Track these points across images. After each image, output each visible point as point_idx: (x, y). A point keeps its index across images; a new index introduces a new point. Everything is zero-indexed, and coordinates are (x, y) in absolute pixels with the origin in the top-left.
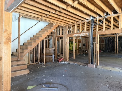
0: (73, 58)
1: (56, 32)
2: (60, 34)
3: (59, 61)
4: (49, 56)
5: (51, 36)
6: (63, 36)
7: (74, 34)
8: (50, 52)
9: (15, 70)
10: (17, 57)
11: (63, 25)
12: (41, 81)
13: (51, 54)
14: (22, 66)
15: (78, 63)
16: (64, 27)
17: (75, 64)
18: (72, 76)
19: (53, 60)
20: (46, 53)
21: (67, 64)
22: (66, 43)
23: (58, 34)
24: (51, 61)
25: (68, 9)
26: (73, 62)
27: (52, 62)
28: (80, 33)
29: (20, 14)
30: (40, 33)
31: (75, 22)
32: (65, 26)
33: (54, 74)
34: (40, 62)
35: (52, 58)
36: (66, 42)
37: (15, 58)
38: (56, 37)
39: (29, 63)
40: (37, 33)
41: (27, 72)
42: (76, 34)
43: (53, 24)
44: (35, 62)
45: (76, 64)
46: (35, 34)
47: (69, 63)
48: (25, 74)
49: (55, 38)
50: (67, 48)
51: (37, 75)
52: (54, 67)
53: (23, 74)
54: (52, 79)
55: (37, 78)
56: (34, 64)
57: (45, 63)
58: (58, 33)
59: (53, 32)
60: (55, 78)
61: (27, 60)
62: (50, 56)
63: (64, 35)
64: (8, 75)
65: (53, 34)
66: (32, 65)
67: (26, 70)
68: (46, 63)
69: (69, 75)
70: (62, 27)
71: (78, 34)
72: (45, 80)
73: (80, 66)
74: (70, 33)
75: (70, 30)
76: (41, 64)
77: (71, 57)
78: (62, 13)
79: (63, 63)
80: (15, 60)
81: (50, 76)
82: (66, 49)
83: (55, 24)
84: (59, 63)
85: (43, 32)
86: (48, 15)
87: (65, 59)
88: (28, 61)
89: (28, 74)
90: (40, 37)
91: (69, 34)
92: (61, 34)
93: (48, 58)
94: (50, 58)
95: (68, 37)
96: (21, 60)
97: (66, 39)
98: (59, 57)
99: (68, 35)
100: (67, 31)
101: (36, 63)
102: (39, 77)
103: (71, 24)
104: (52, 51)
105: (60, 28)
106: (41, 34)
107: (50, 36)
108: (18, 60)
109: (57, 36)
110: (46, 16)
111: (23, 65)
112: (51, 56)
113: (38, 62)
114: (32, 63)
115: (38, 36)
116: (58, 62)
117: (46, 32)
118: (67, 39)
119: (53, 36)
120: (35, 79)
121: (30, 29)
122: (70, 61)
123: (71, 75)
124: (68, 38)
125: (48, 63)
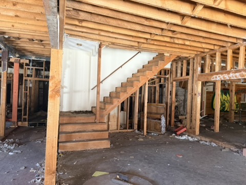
0: (213, 130)
1: (174, 69)
2: (182, 75)
3: (177, 133)
4: (155, 119)
5: (165, 78)
6: (188, 79)
7: (212, 75)
8: (159, 112)
9: (88, 138)
10: (94, 117)
11: (188, 56)
12: (121, 167)
13: (158, 116)
14: (99, 133)
15: (220, 143)
16: (191, 60)
17: (212, 143)
18: (187, 169)
19: (163, 129)
20: (148, 113)
21: (193, 142)
22: (195, 95)
23: (179, 75)
24: (157, 130)
25: (185, 23)
26: (207, 140)
27: (160, 133)
28: (229, 73)
29: (101, 43)
30: (139, 74)
31: (216, 48)
32: (193, 56)
33: (153, 158)
34: (138, 130)
35: (160, 124)
36: (195, 92)
37: (90, 117)
38: (175, 81)
39: (117, 129)
40: (134, 73)
41: (106, 144)
42: (217, 74)
43: (165, 54)
44: (129, 129)
45: (214, 145)
46: (131, 76)
47: (198, 141)
48: (102, 148)
49: (172, 83)
50: (196, 105)
51: (121, 154)
52: (158, 145)
53: (98, 148)
54: (144, 166)
55: (117, 160)
56: (127, 132)
57: (145, 133)
58: (179, 71)
59: (168, 70)
60: (150, 167)
61: (116, 122)
62: (156, 121)
63: (190, 77)
64: (53, 147)
65: (168, 74)
66: (123, 132)
67: (104, 141)
68: (147, 132)
69: (181, 165)
70: (188, 59)
71: (222, 74)
72: (129, 167)
73: (223, 150)
74: (214, 71)
75: (214, 63)
76: (139, 134)
77: (210, 127)
78: (175, 33)
79: (184, 137)
80: (91, 121)
81: (141, 161)
82: (194, 107)
83: (169, 55)
84: (176, 137)
85: (144, 72)
86: (149, 39)
87: (190, 130)
88: (117, 125)
89: (106, 149)
90: (135, 83)
91: (202, 76)
92: (184, 74)
93: (152, 124)
94: (156, 124)
95: (199, 80)
96: (99, 123)
97: (195, 86)
98: (181, 123)
99: (199, 75)
100: (197, 68)
101: (131, 130)
102: (121, 159)
103: (208, 52)
104: (162, 111)
105: (183, 61)
106: (139, 76)
107: (162, 79)
108: (95, 123)
109: (176, 79)
110: (145, 42)
111: (102, 132)
112: (160, 121)
113: (135, 128)
114: (124, 129)
115: (133, 79)
116: (174, 134)
117: (147, 71)
118: (197, 86)
119: (168, 78)
120: (113, 161)
121: (121, 67)
122: (202, 136)
123: (186, 167)
124: (201, 82)
125: (152, 134)
